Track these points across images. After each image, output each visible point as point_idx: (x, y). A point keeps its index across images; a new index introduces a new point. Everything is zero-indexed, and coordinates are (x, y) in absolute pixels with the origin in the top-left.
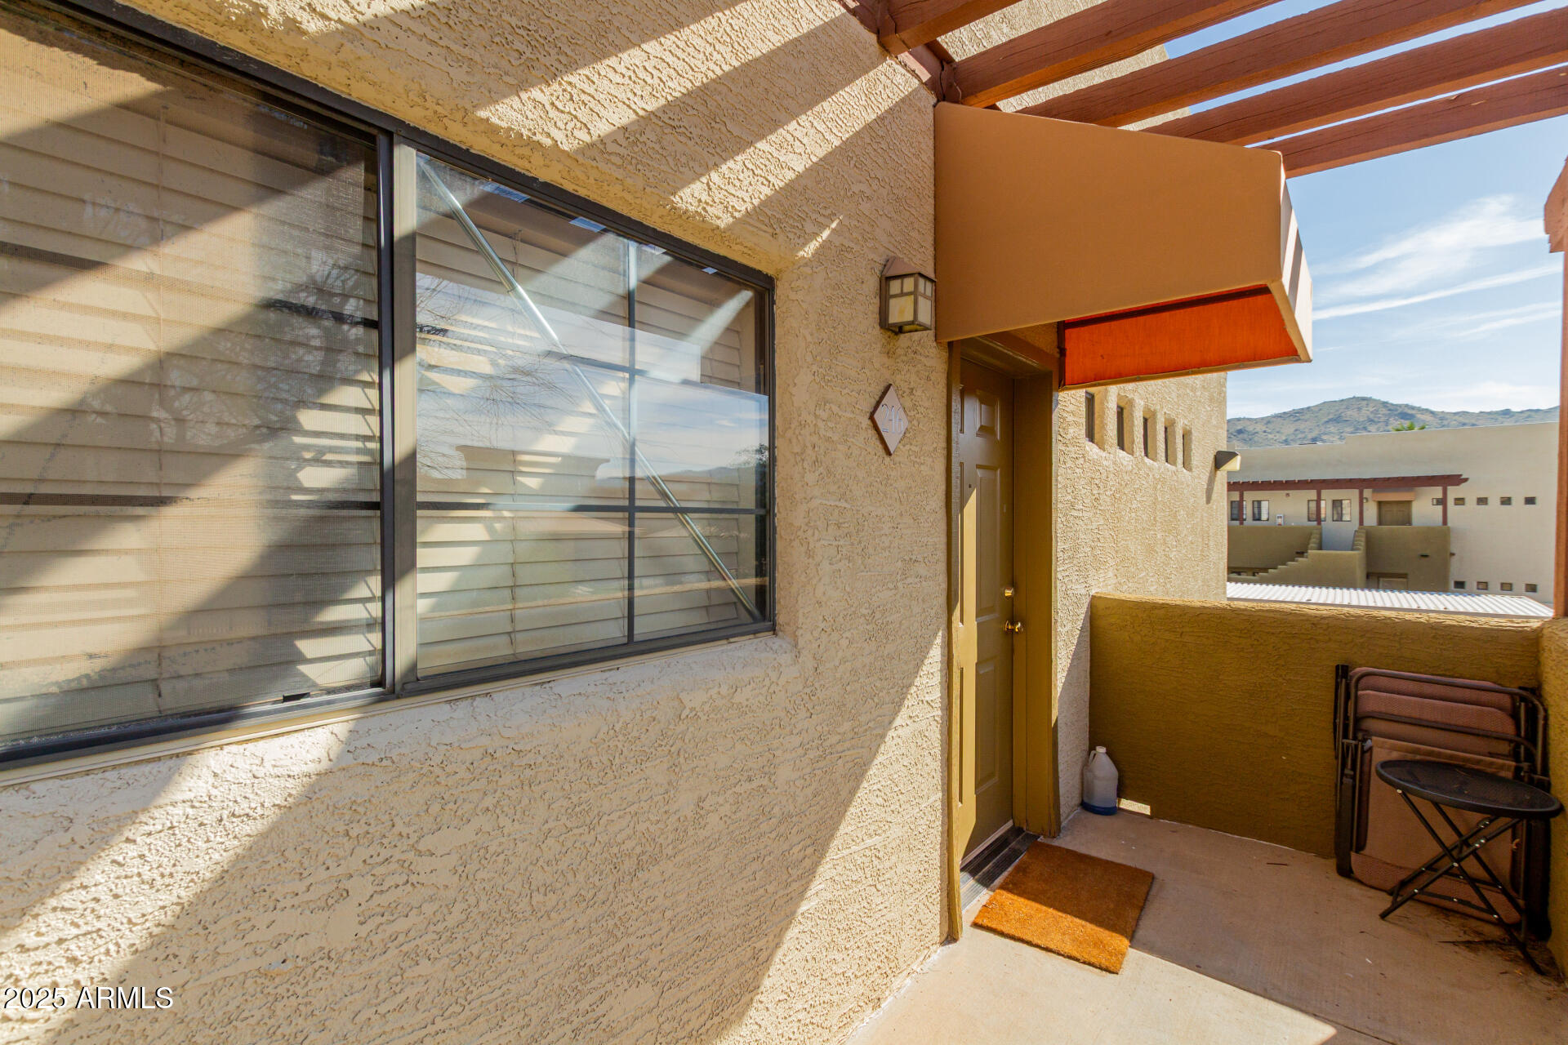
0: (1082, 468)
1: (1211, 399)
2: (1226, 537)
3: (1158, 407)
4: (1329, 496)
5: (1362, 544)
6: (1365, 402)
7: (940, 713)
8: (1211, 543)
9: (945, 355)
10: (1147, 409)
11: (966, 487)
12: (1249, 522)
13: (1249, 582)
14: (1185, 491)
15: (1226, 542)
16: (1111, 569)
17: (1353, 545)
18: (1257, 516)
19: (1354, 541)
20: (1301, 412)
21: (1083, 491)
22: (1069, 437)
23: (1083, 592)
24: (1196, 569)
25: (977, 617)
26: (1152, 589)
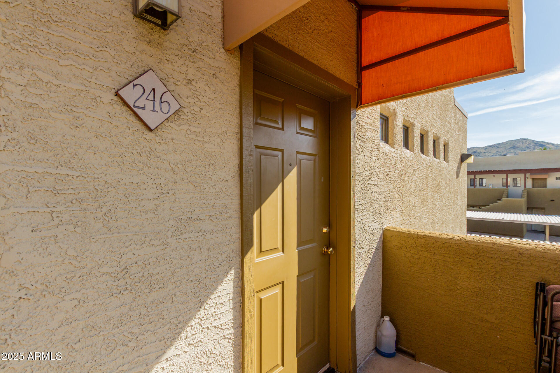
0: (377, 157)
1: (459, 129)
2: (466, 194)
3: (429, 129)
4: (511, 176)
5: (525, 195)
6: (525, 141)
7: (232, 331)
8: (459, 197)
9: (237, 62)
10: (422, 129)
11: (286, 166)
12: (478, 186)
13: (477, 211)
14: (445, 172)
15: (466, 196)
16: (399, 213)
17: (522, 196)
18: (481, 184)
19: (522, 194)
20: (499, 144)
21: (378, 170)
22: (366, 137)
23: (378, 227)
24: (450, 209)
25: (297, 247)
26: (425, 221)
